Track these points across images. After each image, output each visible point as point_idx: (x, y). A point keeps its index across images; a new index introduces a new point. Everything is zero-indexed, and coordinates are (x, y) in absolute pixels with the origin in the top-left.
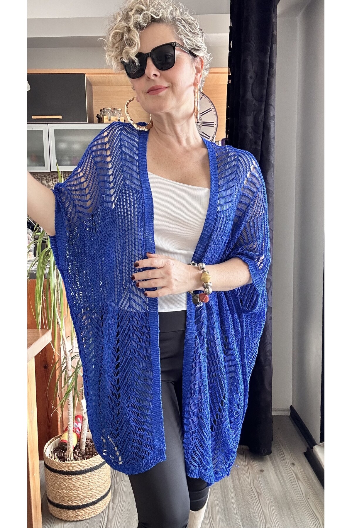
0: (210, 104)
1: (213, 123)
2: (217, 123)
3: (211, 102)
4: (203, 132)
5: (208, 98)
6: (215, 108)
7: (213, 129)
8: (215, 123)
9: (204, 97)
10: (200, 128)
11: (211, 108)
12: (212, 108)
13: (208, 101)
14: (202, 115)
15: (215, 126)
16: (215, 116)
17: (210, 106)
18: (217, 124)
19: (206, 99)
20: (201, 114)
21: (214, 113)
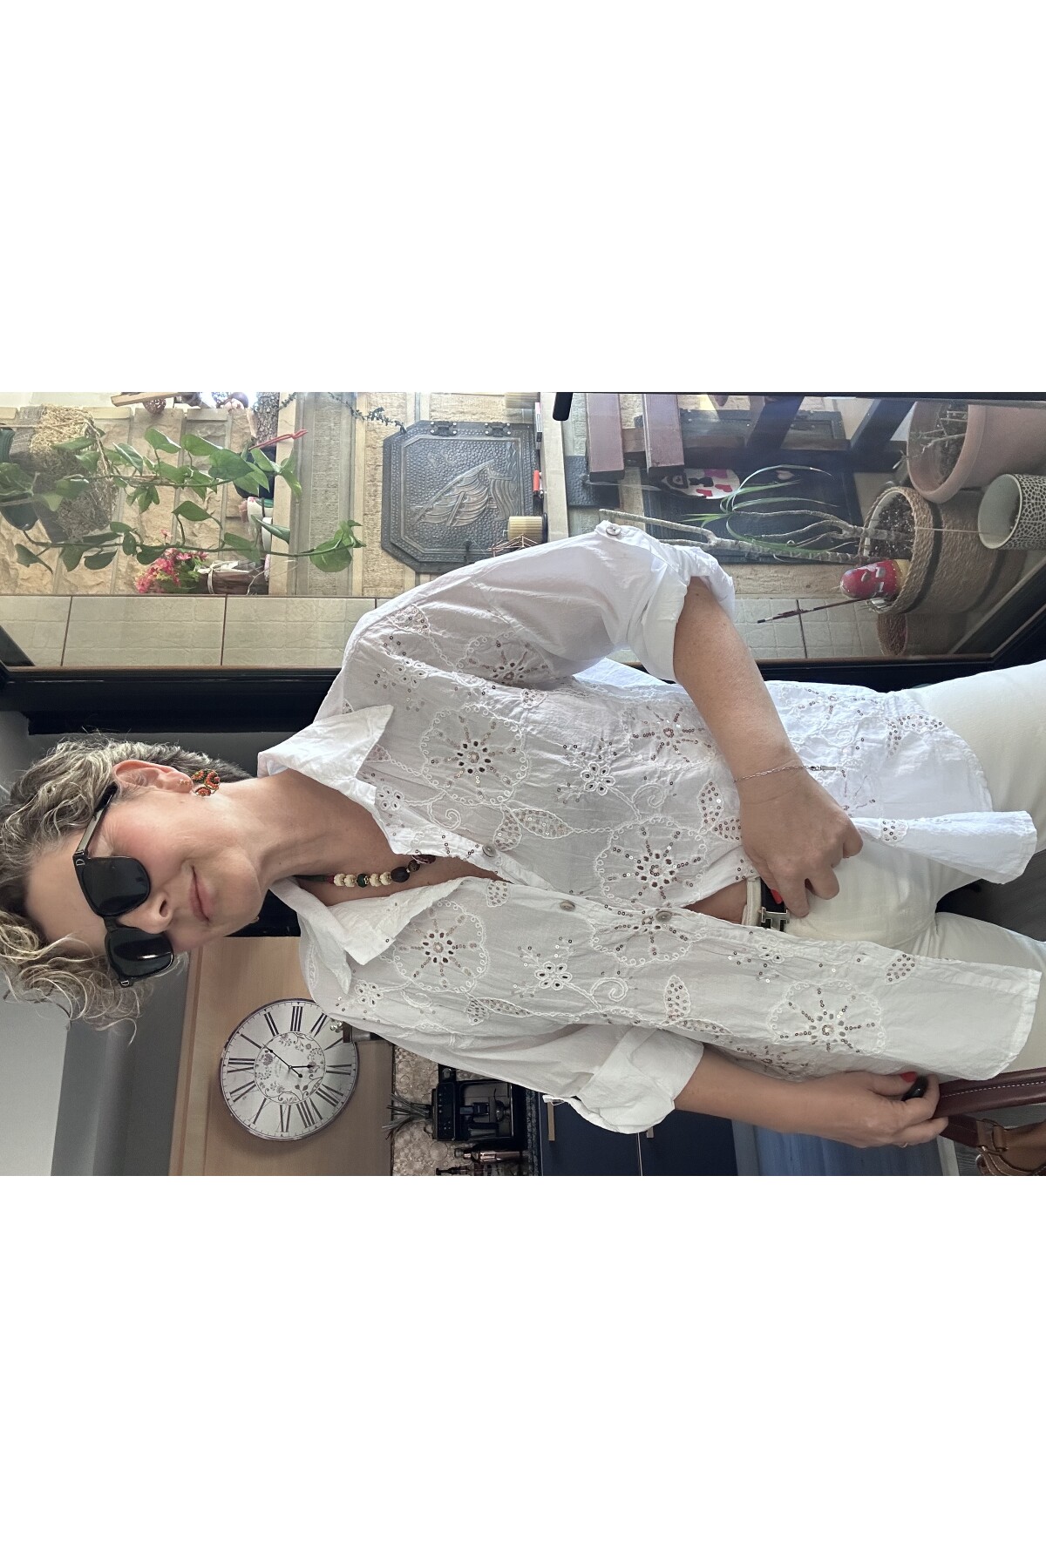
0: (256, 1016)
1: (294, 1007)
2: (295, 999)
3: (253, 1013)
4: (312, 1031)
5: (244, 1021)
6: (265, 1006)
7: (306, 1006)
8: (295, 1004)
9: (241, 1031)
10: (303, 1036)
11: (265, 1015)
12: (264, 1012)
13: (251, 1021)
14: (278, 1033)
15: (301, 1004)
16: (282, 1005)
17: (260, 1017)
18: (299, 999)
19: (246, 1025)
20: (274, 1035)
21: (275, 1007)
